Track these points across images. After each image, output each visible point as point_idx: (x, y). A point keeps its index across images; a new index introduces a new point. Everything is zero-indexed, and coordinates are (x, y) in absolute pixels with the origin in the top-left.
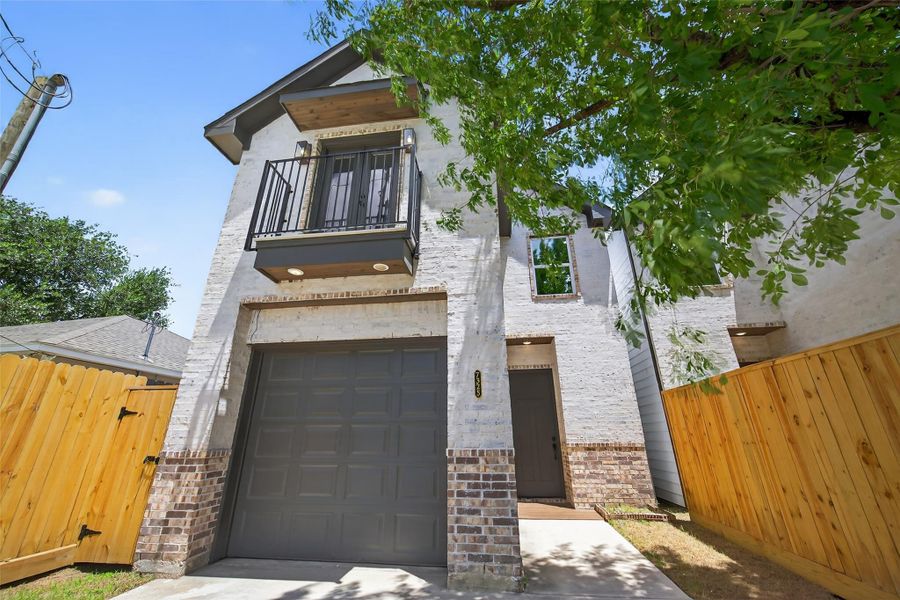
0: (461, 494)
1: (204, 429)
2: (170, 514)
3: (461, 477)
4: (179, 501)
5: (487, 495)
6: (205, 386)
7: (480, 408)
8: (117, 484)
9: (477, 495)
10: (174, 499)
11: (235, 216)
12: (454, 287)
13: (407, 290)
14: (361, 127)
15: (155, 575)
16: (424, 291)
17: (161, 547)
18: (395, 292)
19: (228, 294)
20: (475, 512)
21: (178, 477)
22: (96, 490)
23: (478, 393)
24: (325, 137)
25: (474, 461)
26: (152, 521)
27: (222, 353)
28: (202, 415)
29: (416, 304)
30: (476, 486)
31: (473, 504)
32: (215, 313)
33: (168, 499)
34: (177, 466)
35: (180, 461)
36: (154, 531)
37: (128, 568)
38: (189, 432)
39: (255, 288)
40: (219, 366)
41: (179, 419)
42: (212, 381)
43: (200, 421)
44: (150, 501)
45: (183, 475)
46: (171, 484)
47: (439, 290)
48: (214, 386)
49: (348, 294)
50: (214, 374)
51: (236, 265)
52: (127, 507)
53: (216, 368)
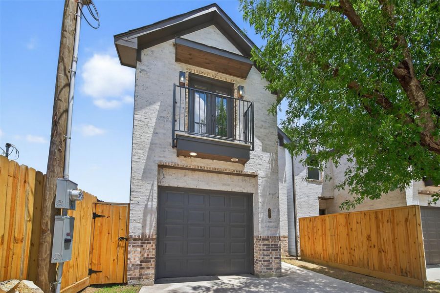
0: (264, 250)
1: (151, 225)
2: (141, 262)
3: (264, 245)
4: (146, 256)
5: (272, 250)
6: (146, 205)
7: (270, 222)
8: (104, 250)
9: (269, 250)
10: (143, 255)
11: (141, 108)
12: (261, 173)
13: (242, 172)
14: (214, 73)
15: (142, 285)
16: (249, 173)
17: (141, 275)
18: (237, 171)
19: (149, 157)
20: (267, 256)
21: (142, 246)
22: (91, 253)
23: (270, 217)
24: (192, 71)
25: (268, 240)
26: (133, 265)
27: (152, 189)
28: (148, 219)
29: (241, 178)
30: (269, 248)
31: (268, 253)
32: (143, 167)
33: (139, 255)
34: (140, 242)
35: (142, 239)
36: (135, 269)
37: (124, 284)
38: (143, 226)
39: (165, 157)
40: (152, 196)
41: (135, 220)
42: (150, 203)
43: (148, 222)
44: (129, 256)
45: (145, 246)
46: (139, 249)
47: (255, 174)
48: (152, 206)
49: (215, 169)
50: (150, 199)
51: (150, 141)
52: (114, 260)
53: (151, 197)
